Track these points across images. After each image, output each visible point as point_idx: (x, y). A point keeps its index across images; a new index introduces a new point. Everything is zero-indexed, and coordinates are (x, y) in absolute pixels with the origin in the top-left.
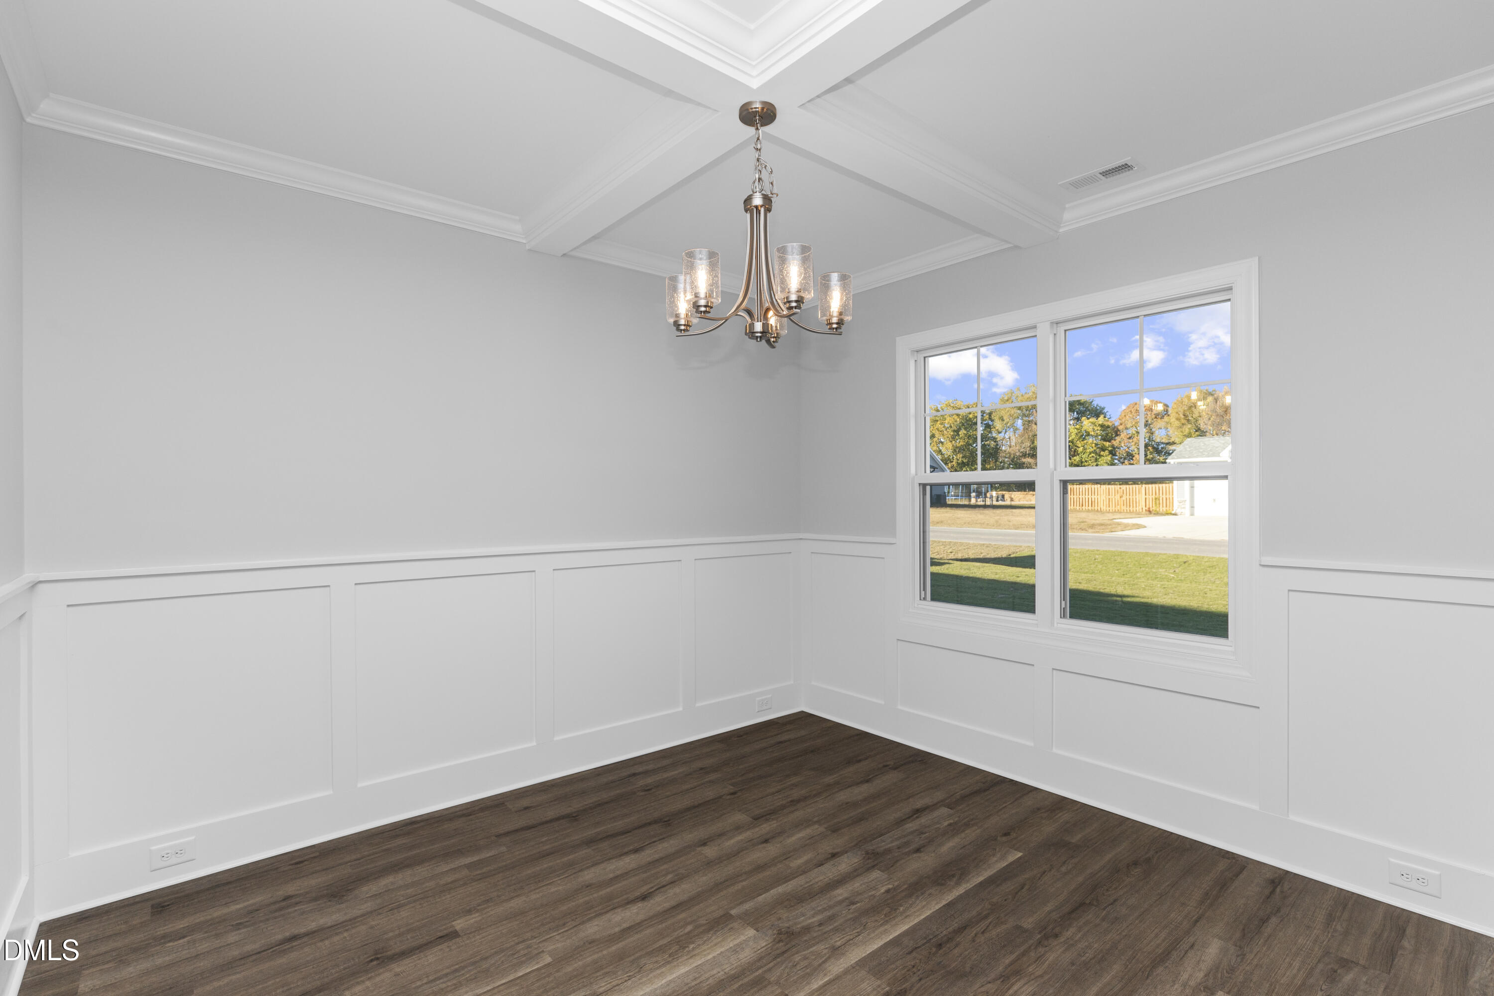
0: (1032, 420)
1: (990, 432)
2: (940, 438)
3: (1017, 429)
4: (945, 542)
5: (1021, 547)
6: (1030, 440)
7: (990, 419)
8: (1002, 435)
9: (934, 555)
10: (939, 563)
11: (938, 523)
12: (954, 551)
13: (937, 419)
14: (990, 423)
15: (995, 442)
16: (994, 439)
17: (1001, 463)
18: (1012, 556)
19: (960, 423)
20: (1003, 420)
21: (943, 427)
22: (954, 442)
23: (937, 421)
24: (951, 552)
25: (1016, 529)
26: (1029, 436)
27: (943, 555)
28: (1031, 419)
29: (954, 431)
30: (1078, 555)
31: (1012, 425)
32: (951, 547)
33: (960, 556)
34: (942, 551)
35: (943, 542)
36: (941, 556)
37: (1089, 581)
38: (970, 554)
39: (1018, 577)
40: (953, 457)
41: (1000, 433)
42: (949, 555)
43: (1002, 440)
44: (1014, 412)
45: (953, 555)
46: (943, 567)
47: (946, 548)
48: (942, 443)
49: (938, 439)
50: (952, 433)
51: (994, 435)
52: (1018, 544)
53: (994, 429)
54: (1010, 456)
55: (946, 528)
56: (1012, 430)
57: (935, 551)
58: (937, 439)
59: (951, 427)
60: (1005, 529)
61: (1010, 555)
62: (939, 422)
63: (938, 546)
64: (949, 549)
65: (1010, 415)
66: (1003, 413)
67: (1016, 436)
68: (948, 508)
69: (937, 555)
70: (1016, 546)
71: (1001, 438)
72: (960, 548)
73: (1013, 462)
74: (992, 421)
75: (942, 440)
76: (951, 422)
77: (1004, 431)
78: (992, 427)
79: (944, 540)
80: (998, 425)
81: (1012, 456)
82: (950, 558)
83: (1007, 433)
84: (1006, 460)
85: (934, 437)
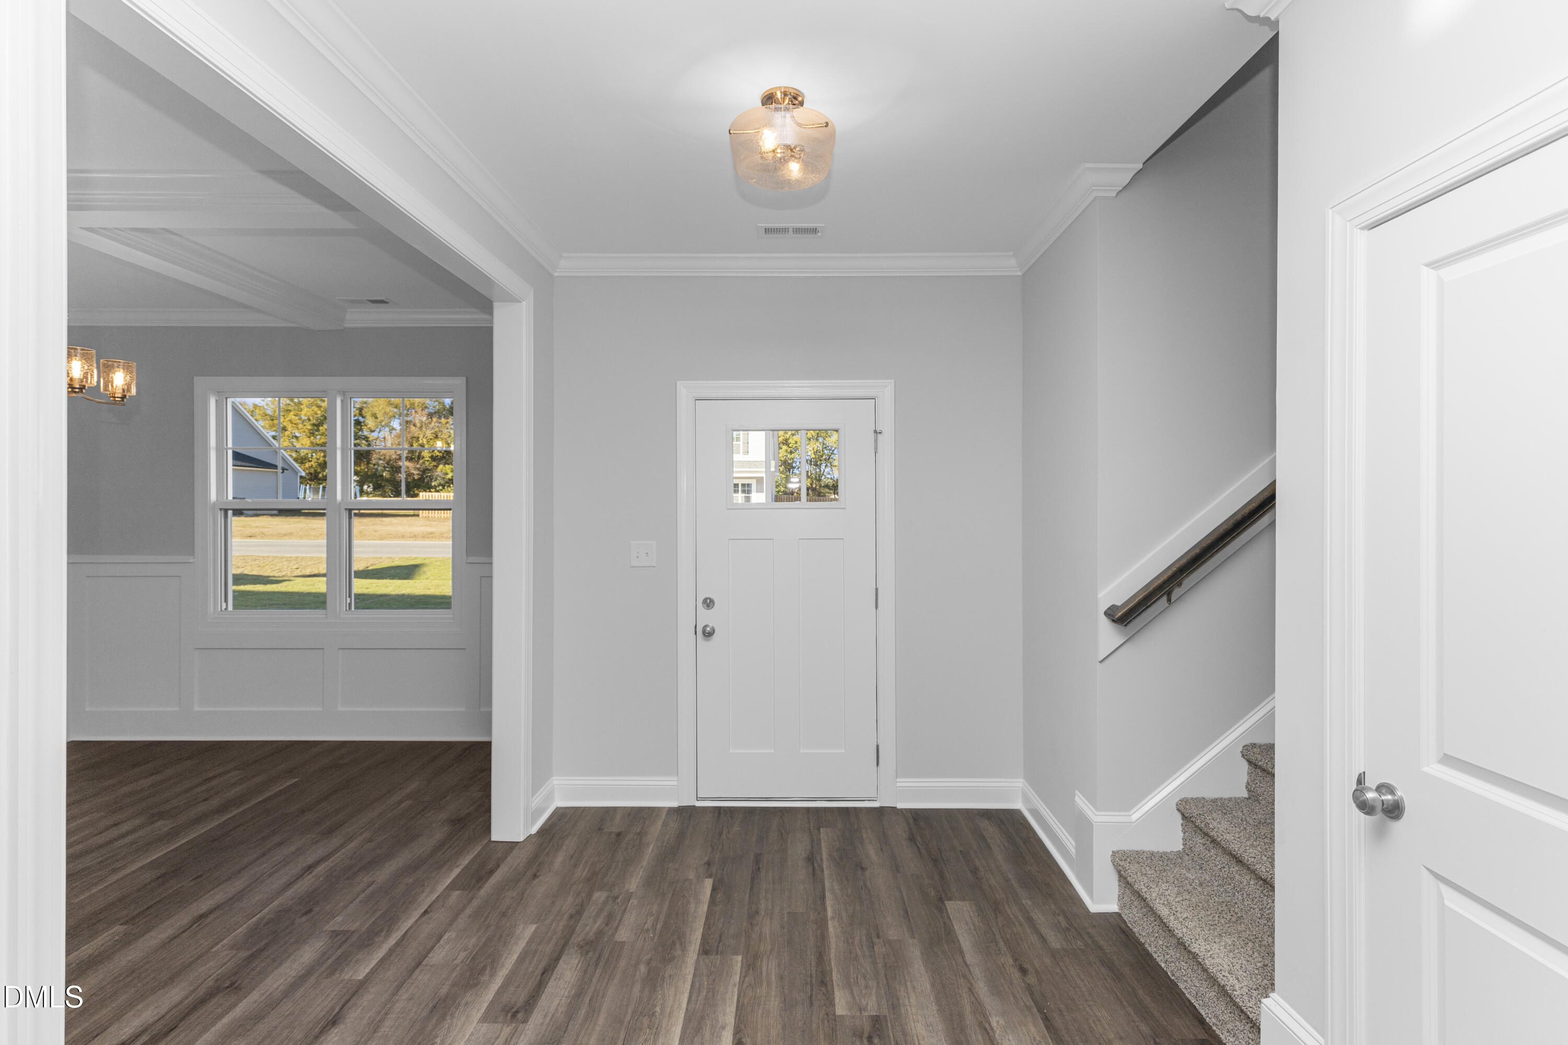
0: (411, 421)
1: (361, 430)
2: (293, 431)
3: (393, 429)
4: (291, 557)
5: (381, 558)
6: (408, 442)
7: (361, 415)
8: (375, 435)
9: (275, 572)
10: (276, 580)
11: (285, 535)
12: (301, 567)
13: (290, 408)
14: (361, 419)
15: (367, 441)
16: (366, 438)
17: (374, 465)
18: (370, 568)
19: (322, 416)
20: (376, 418)
21: (299, 419)
22: (312, 438)
23: (290, 411)
24: (297, 569)
25: (380, 540)
26: (407, 438)
27: (286, 572)
28: (409, 419)
29: (314, 425)
30: (438, 563)
31: (387, 425)
32: (297, 563)
33: (308, 572)
34: (286, 567)
35: (288, 557)
36: (283, 574)
37: (438, 586)
38: (321, 568)
39: (368, 588)
40: (312, 456)
41: (372, 431)
42: (294, 571)
43: (376, 439)
44: (390, 411)
45: (299, 572)
46: (281, 584)
47: (290, 564)
48: (297, 437)
49: (291, 433)
50: (309, 427)
51: (366, 433)
52: (379, 556)
53: (365, 427)
54: (385, 458)
55: (294, 541)
56: (387, 429)
57: (275, 569)
58: (289, 433)
59: (309, 420)
60: (368, 540)
61: (368, 567)
62: (292, 413)
63: (280, 562)
64: (294, 565)
65: (385, 412)
66: (376, 410)
67: (392, 436)
68: (302, 517)
69: (278, 572)
70: (377, 558)
71: (374, 438)
72: (309, 563)
73: (388, 465)
74: (363, 417)
75: (297, 434)
76: (308, 414)
77: (378, 430)
78: (363, 424)
79: (289, 555)
80: (370, 422)
81: (387, 458)
82: (295, 575)
83: (381, 433)
84: (381, 462)
85: (286, 430)
